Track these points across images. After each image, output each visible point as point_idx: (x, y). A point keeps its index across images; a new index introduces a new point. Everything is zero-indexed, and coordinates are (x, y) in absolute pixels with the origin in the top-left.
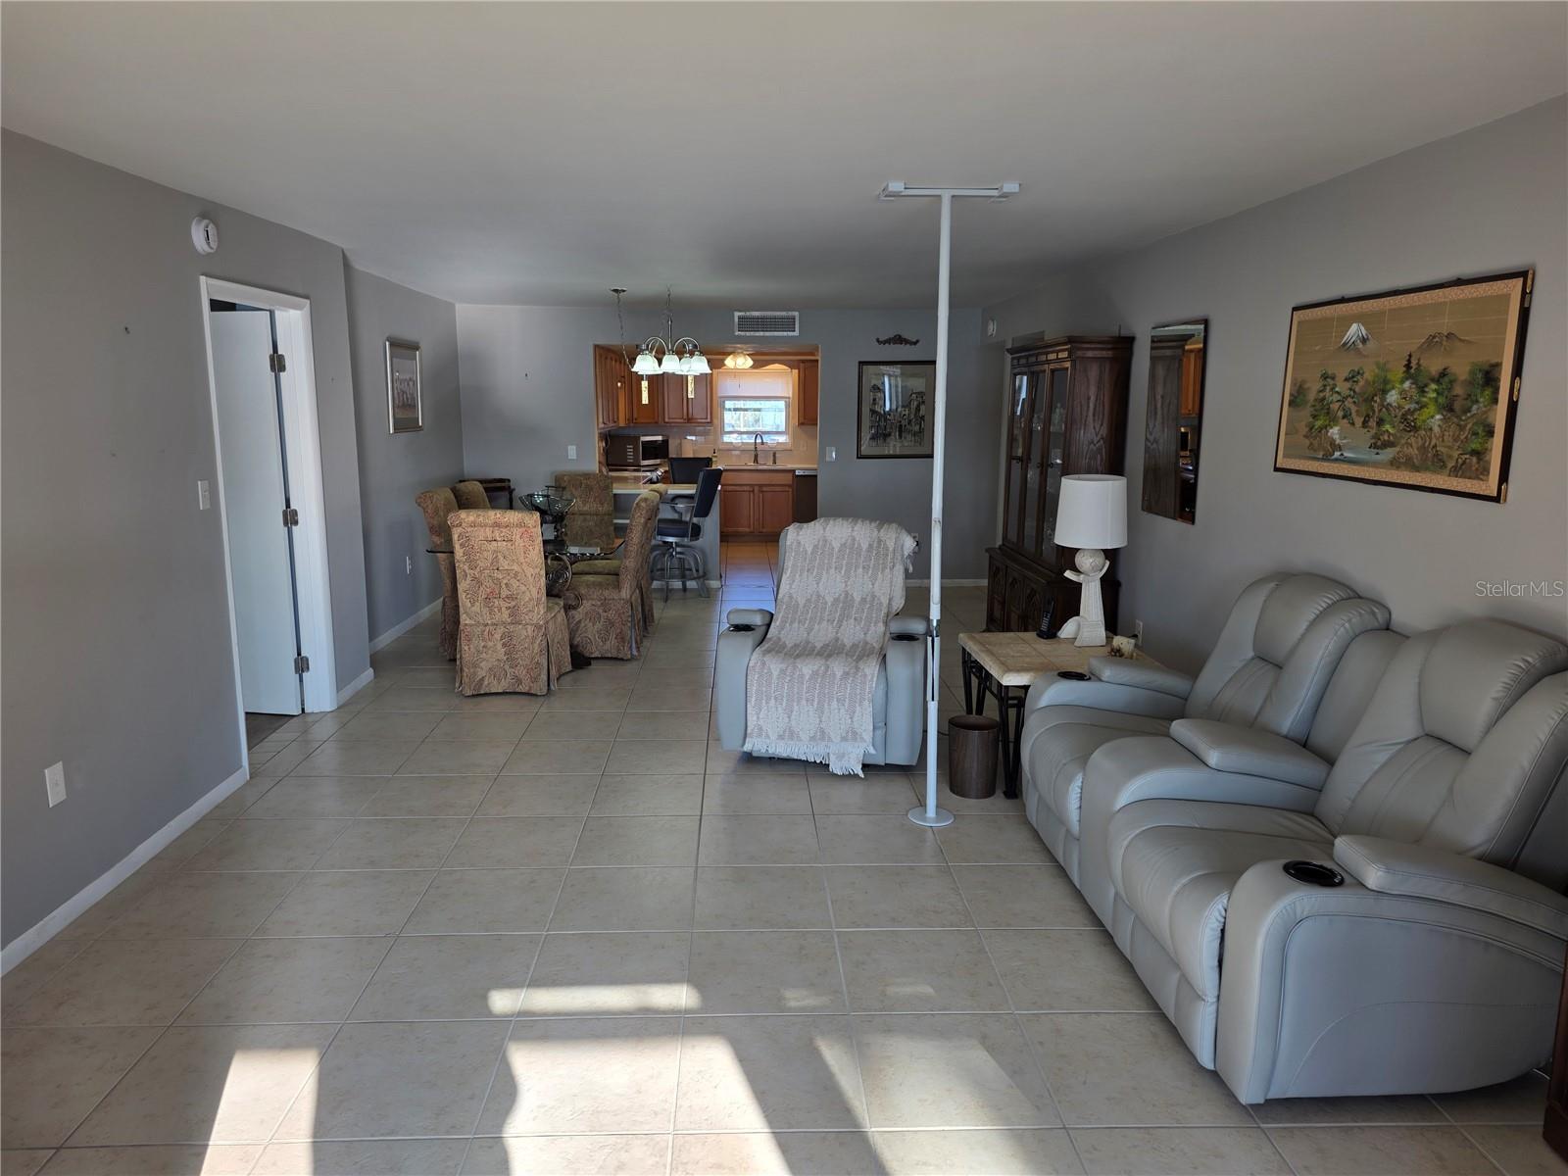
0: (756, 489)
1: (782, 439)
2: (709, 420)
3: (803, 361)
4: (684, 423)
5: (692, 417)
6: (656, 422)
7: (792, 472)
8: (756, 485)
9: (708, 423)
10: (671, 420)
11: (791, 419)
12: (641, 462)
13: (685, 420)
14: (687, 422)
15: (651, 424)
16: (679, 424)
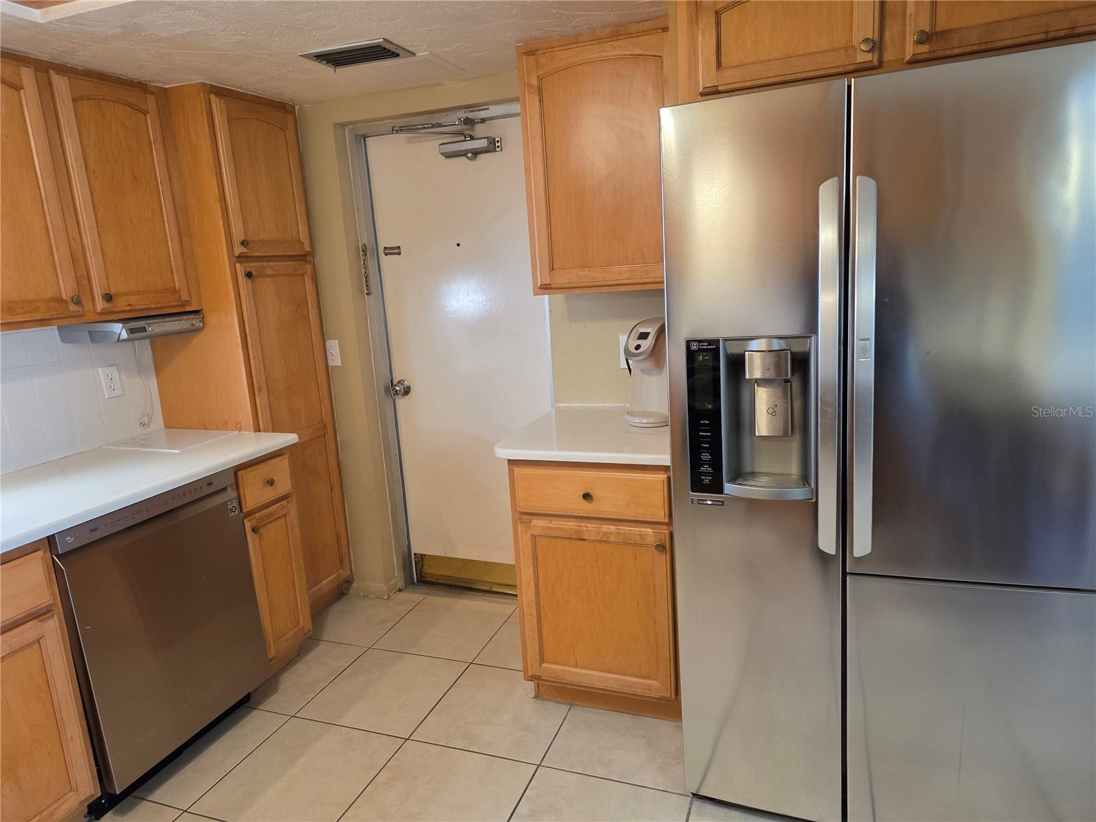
7: (37, 551)
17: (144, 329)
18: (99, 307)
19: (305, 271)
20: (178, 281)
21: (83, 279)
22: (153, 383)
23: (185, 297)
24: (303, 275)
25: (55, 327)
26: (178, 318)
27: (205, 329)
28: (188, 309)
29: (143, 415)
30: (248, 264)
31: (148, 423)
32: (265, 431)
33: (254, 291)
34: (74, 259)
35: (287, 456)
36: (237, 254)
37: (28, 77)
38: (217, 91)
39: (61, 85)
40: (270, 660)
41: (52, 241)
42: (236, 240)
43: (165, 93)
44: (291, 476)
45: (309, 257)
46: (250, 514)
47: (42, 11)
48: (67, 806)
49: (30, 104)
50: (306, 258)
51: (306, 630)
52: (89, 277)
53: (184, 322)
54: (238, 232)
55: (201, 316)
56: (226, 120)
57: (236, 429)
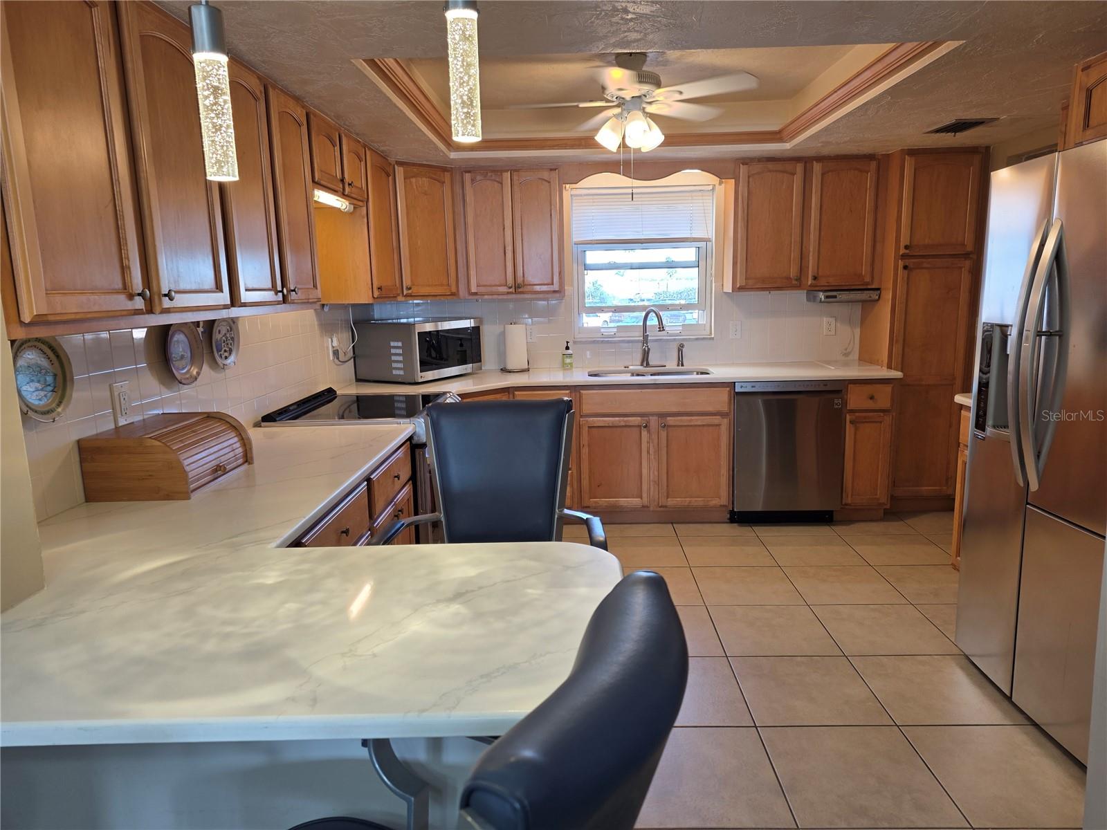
0: (654, 421)
3: (746, 161)
4: (508, 293)
5: (523, 281)
6: (453, 294)
7: (728, 387)
8: (653, 414)
9: (555, 292)
10: (482, 290)
11: (711, 281)
12: (420, 374)
13: (510, 288)
14: (514, 291)
15: (442, 298)
16: (500, 297)
17: (835, 297)
18: (809, 283)
19: (963, 265)
20: (865, 270)
21: (802, 269)
22: (858, 331)
23: (868, 279)
24: (961, 268)
25: (805, 291)
26: (859, 292)
27: (880, 302)
28: (869, 287)
29: (846, 349)
30: (907, 261)
31: (846, 355)
32: (894, 369)
33: (908, 278)
34: (803, 256)
35: (892, 385)
36: (901, 254)
37: (800, 168)
38: (912, 152)
39: (817, 167)
40: (846, 505)
41: (793, 248)
42: (902, 245)
43: (887, 157)
44: (892, 400)
45: (971, 256)
46: (852, 411)
47: (788, 144)
48: (715, 502)
49: (797, 180)
50: (966, 255)
51: (881, 501)
52: (808, 267)
53: (864, 295)
54: (905, 240)
55: (879, 292)
56: (913, 171)
57: (878, 365)
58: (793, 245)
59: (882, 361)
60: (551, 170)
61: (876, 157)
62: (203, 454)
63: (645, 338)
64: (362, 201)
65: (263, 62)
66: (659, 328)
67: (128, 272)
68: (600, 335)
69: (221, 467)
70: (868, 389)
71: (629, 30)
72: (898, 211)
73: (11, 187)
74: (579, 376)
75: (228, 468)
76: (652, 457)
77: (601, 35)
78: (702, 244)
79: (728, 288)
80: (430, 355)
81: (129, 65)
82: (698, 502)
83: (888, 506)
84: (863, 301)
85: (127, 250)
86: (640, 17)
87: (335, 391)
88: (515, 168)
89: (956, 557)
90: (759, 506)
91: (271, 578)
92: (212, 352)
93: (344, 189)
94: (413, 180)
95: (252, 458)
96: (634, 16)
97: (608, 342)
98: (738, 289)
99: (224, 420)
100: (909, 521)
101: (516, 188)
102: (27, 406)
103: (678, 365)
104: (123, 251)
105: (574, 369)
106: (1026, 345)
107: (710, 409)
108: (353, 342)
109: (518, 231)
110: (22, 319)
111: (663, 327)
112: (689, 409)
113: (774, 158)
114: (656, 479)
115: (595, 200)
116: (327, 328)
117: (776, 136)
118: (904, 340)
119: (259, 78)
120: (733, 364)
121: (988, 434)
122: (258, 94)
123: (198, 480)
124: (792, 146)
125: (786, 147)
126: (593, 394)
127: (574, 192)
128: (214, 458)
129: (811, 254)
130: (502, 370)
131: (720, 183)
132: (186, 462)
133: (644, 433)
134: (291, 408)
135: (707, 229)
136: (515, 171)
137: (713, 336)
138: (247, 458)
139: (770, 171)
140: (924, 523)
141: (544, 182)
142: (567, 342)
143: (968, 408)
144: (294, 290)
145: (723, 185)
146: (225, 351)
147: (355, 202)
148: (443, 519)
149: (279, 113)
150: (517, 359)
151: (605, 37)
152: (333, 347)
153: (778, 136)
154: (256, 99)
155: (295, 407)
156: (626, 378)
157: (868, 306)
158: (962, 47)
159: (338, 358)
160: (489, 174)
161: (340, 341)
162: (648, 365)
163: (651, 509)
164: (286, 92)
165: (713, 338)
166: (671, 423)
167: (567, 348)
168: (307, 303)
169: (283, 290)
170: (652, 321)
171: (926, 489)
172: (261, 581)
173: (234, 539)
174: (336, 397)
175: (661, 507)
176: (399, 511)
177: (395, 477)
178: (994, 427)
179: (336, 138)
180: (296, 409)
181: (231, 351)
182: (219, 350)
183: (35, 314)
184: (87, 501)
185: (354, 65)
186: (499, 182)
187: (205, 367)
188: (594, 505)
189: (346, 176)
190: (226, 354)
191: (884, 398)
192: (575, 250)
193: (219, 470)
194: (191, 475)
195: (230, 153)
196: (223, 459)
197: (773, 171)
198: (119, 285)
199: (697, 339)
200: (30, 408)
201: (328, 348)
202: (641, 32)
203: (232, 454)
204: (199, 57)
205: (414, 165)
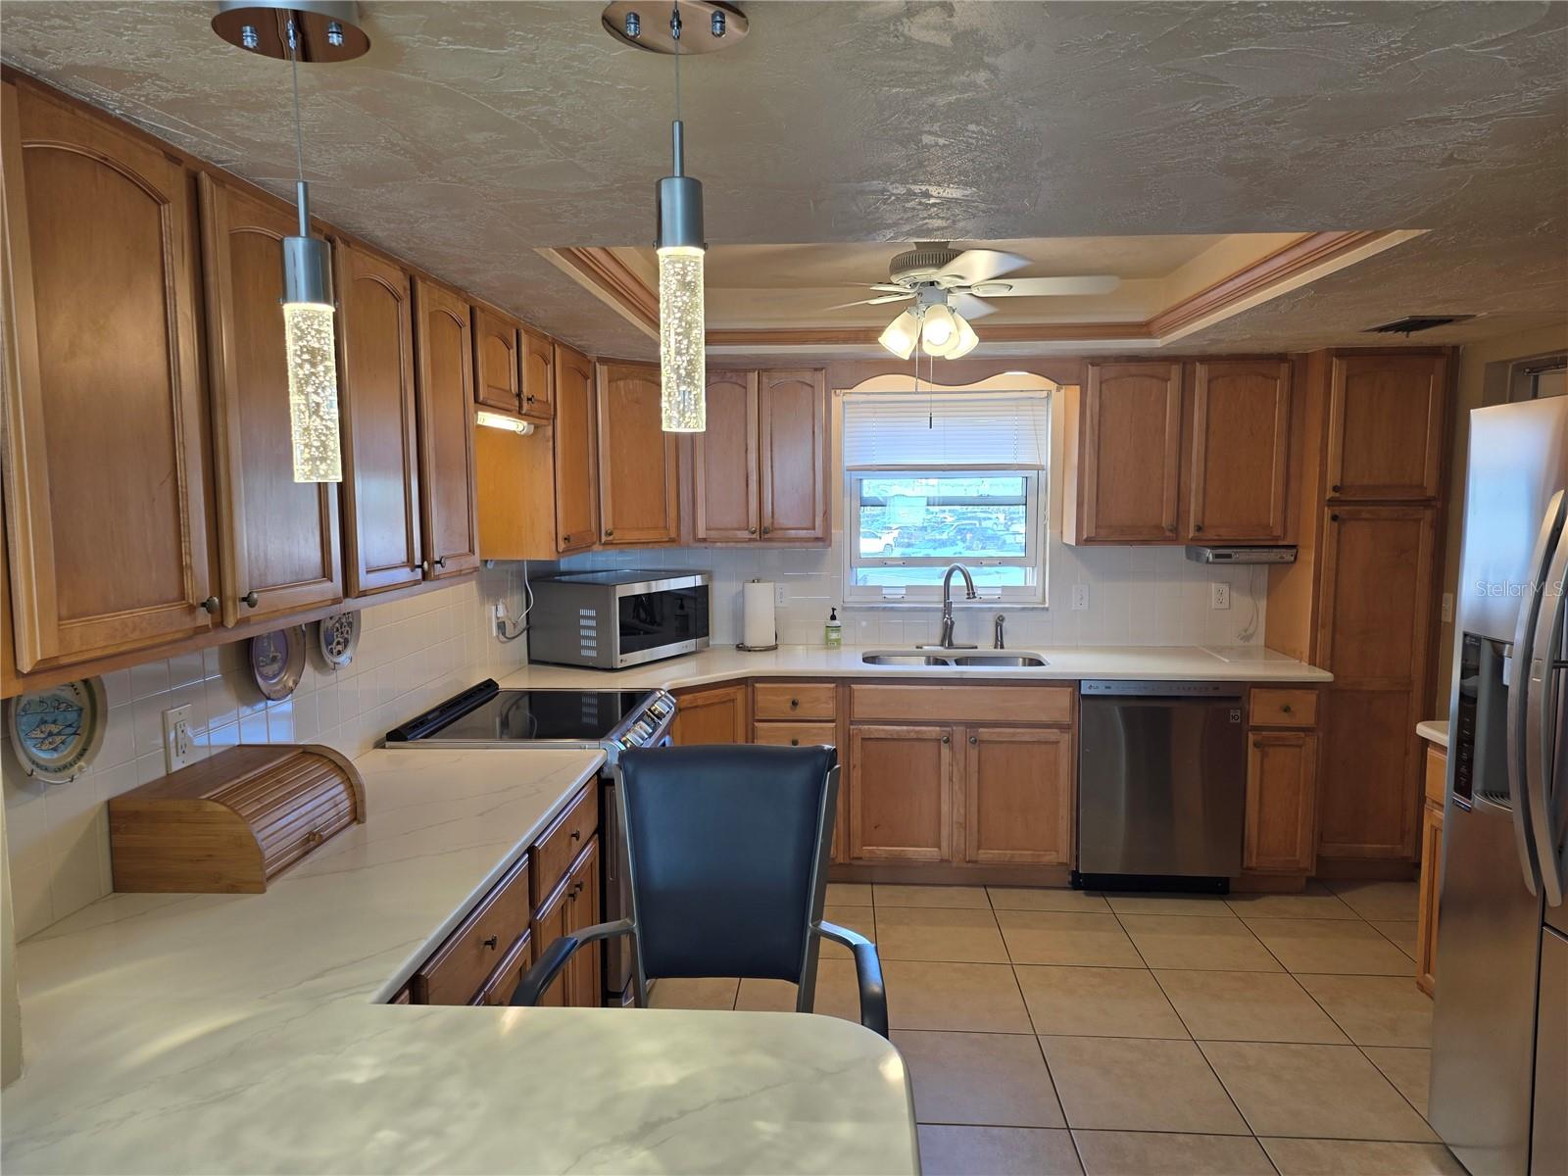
0: (959, 732)
1: (1014, 577)
2: (818, 532)
3: (1097, 360)
4: (750, 540)
5: (773, 523)
6: (672, 541)
7: (1069, 687)
8: (958, 723)
9: (817, 539)
10: (713, 534)
11: (1045, 525)
12: (620, 657)
13: (753, 533)
14: (758, 538)
15: (656, 546)
16: (739, 545)
17: (1229, 556)
18: (1191, 535)
19: (1421, 517)
20: (1274, 518)
21: (1180, 515)
22: (1263, 604)
23: (1278, 532)
25: (1184, 547)
26: (1267, 550)
27: (1297, 564)
28: (1281, 543)
29: (1246, 631)
30: (1337, 508)
31: (1247, 638)
32: (1319, 667)
33: (1339, 533)
34: (1180, 498)
35: (1317, 692)
36: (1327, 498)
37: (1176, 371)
38: (1342, 353)
39: (1201, 371)
40: (1251, 869)
41: (1165, 486)
42: (1329, 486)
43: (1305, 357)
44: (1318, 712)
45: (1433, 503)
46: (1257, 729)
47: (1159, 341)
48: (1051, 857)
49: (1172, 388)
50: (1427, 503)
51: (1301, 866)
52: (1189, 512)
53: (1273, 554)
54: (1333, 477)
55: (1295, 551)
56: (1344, 378)
57: (1295, 657)
58: (1166, 481)
59: (1301, 653)
60: (816, 370)
61: (1289, 358)
62: (291, 818)
63: (948, 608)
64: (548, 419)
65: (410, 249)
66: (968, 594)
67: (189, 574)
68: (880, 598)
69: (314, 835)
70: (1282, 696)
71: (930, 217)
72: (1322, 438)
73: (16, 479)
74: (849, 663)
75: (325, 833)
76: (956, 787)
77: (890, 221)
78: (1033, 474)
79: (1070, 538)
80: (638, 617)
81: (211, 279)
82: (1025, 856)
83: (1313, 874)
84: (1270, 563)
85: (190, 542)
86: (948, 203)
87: (497, 685)
88: (764, 367)
89: (1425, 973)
90: (1114, 867)
91: (362, 1071)
92: (319, 646)
93: (521, 407)
94: (621, 383)
95: (364, 814)
96: (938, 201)
97: (892, 609)
98: (1084, 541)
99: (326, 757)
100: (1346, 896)
101: (764, 393)
102: (33, 762)
103: (996, 647)
104: (183, 544)
105: (842, 648)
106: (1537, 681)
107: (1044, 718)
108: (527, 608)
109: (766, 455)
110: (19, 668)
111: (974, 593)
112: (1012, 718)
113: (1137, 356)
114: (962, 820)
115: (878, 410)
116: (491, 591)
117: (1143, 329)
118: (1334, 624)
119: (403, 270)
120: (1076, 648)
121: (1476, 806)
122: (401, 292)
123: (279, 859)
124: (1165, 343)
125: (1157, 343)
126: (870, 690)
127: (846, 398)
128: (306, 821)
129: (1193, 493)
130: (738, 646)
131: (1058, 390)
132: (261, 836)
133: (945, 751)
134: (430, 717)
135: (1038, 449)
136: (766, 370)
137: (1047, 605)
138: (357, 815)
139: (1132, 376)
140: (1369, 900)
141: (805, 387)
142: (834, 609)
143: (1443, 749)
144: (439, 562)
145: (1063, 391)
146: (338, 643)
147: (537, 421)
148: (636, 931)
149: (430, 314)
150: (760, 632)
151: (896, 224)
152: (498, 618)
153: (1144, 330)
154: (398, 299)
155: (437, 713)
156: (918, 667)
157: (1278, 570)
158: (1425, 237)
159: (504, 634)
160: (729, 375)
161: (511, 608)
162: (951, 645)
163: (954, 865)
164: (442, 284)
165: (1047, 609)
166: (986, 737)
167: (833, 618)
168: (459, 575)
169: (423, 562)
170: (958, 580)
171: (1370, 848)
172: (345, 1076)
173: (319, 982)
174: (497, 693)
175: (969, 862)
176: (577, 886)
177: (573, 835)
178: (1486, 794)
179: (512, 335)
180: (438, 717)
181: (346, 642)
182: (329, 643)
183: (39, 658)
184: (115, 890)
185: (537, 254)
186: (741, 386)
187: (308, 669)
188: (868, 855)
189: (525, 389)
190: (340, 647)
191: (1305, 711)
192: (847, 478)
193: (313, 841)
194: (268, 854)
195: (331, 444)
196: (319, 821)
197: (1136, 376)
198: (174, 593)
199: (1023, 609)
200: (38, 765)
201: (490, 619)
202: (948, 219)
203: (333, 812)
204: (291, 310)
205: (624, 362)
